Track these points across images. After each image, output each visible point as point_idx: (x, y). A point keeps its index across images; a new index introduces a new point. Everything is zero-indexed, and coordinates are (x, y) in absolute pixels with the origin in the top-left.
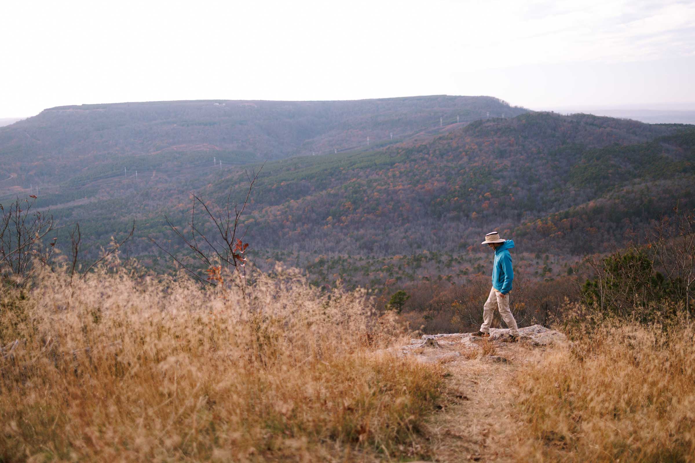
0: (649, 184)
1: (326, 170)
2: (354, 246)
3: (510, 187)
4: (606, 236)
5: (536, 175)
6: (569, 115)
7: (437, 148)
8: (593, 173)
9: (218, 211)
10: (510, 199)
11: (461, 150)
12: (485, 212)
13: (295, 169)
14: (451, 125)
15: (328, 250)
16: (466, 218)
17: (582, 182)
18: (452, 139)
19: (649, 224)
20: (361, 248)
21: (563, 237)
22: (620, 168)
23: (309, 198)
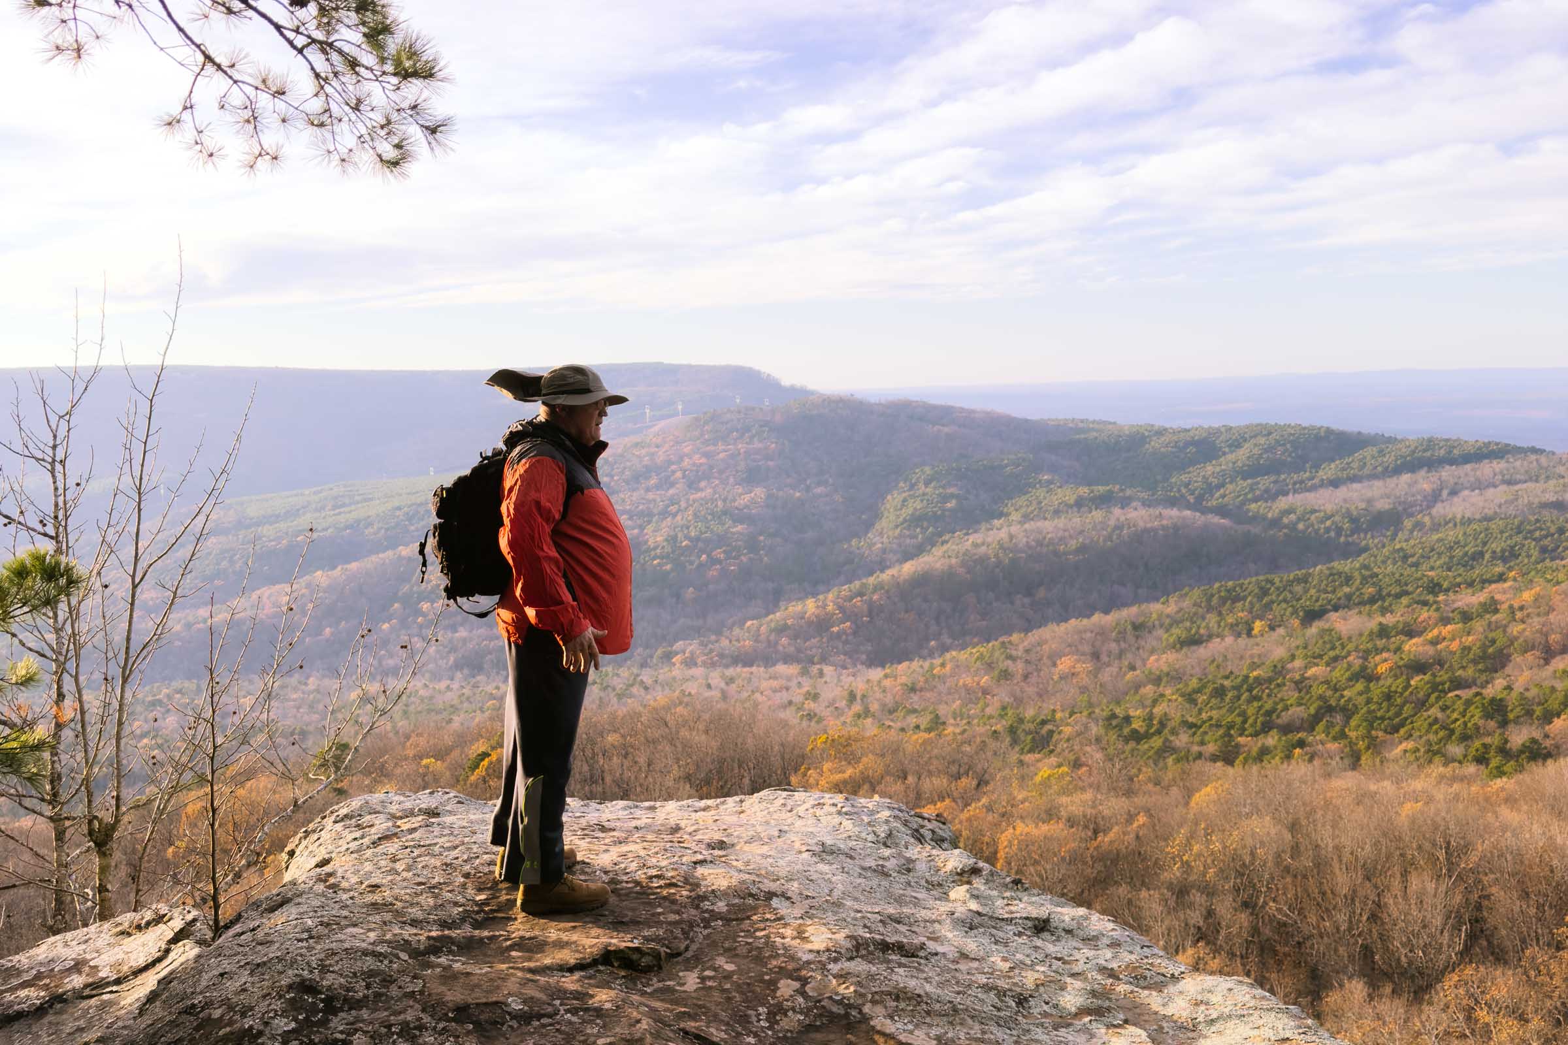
0: (1014, 529)
1: (399, 508)
2: (442, 663)
3: (762, 538)
4: (934, 628)
5: (814, 515)
6: (883, 401)
7: (628, 464)
8: (915, 509)
9: (152, 599)
10: (761, 560)
11: (673, 467)
12: (711, 587)
13: (335, 507)
14: (668, 421)
15: (387, 675)
16: (674, 600)
17: (897, 526)
18: (657, 446)
19: (1012, 603)
20: (458, 666)
21: (855, 633)
22: (966, 499)
23: (354, 566)
